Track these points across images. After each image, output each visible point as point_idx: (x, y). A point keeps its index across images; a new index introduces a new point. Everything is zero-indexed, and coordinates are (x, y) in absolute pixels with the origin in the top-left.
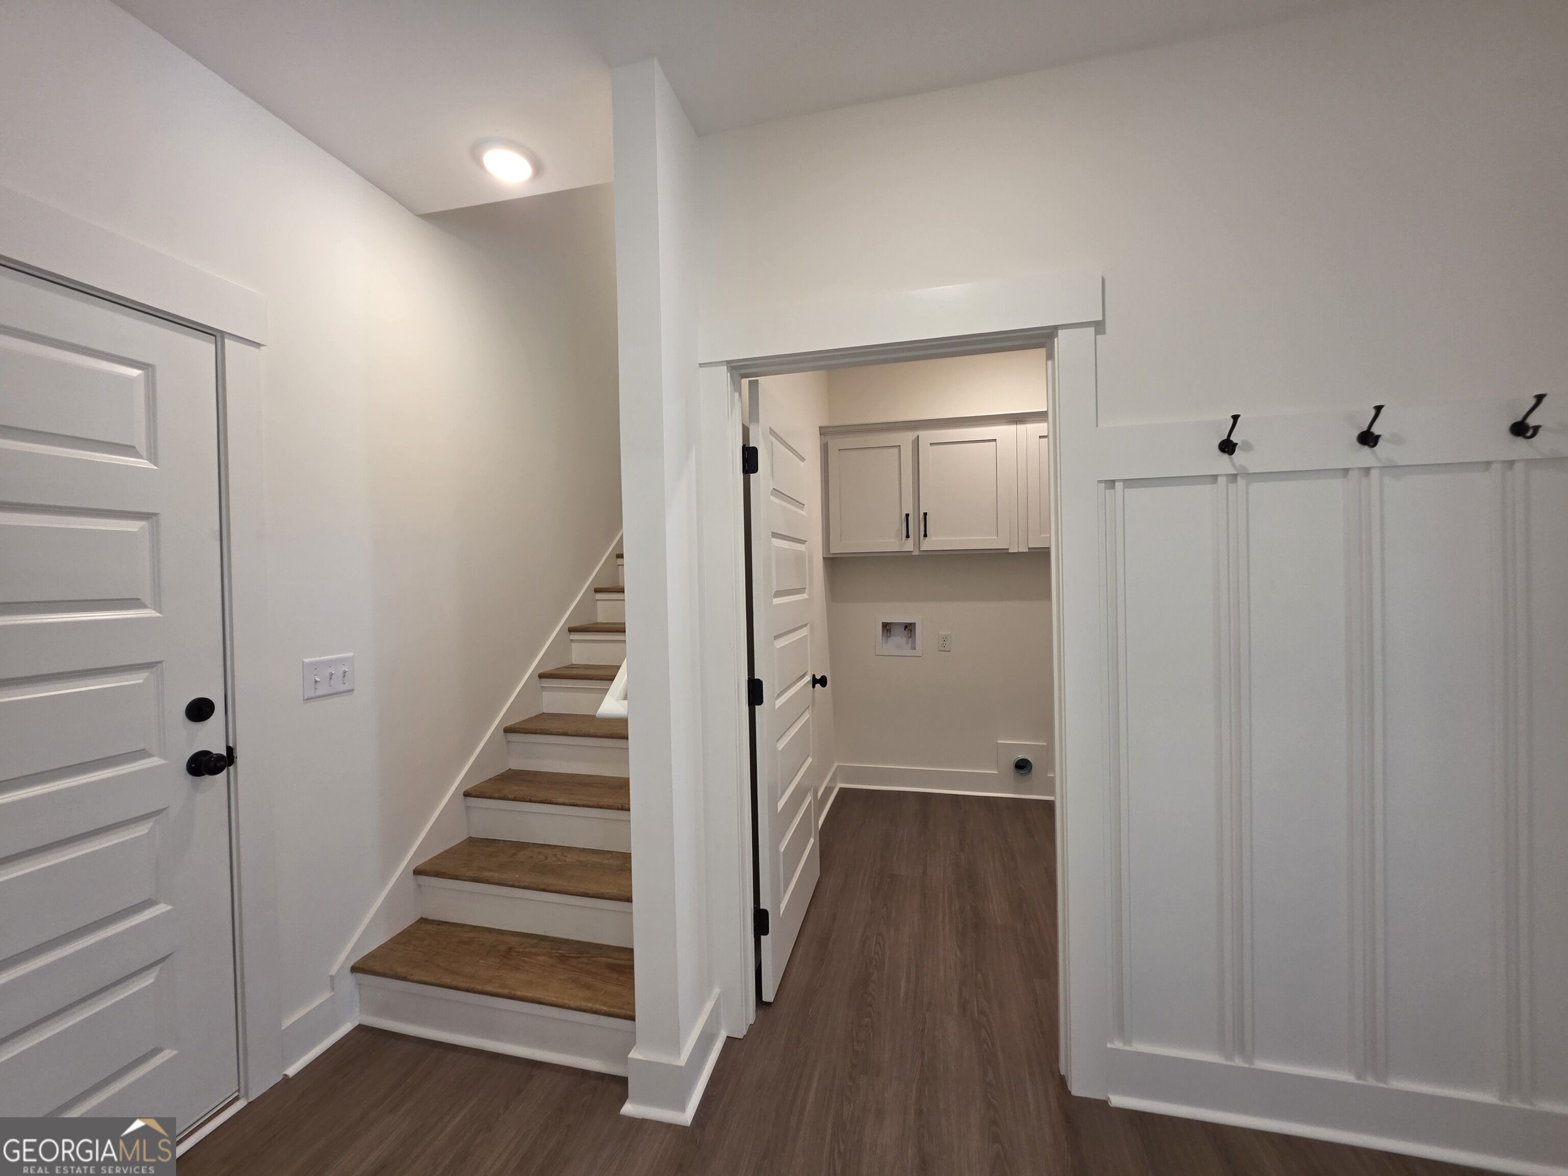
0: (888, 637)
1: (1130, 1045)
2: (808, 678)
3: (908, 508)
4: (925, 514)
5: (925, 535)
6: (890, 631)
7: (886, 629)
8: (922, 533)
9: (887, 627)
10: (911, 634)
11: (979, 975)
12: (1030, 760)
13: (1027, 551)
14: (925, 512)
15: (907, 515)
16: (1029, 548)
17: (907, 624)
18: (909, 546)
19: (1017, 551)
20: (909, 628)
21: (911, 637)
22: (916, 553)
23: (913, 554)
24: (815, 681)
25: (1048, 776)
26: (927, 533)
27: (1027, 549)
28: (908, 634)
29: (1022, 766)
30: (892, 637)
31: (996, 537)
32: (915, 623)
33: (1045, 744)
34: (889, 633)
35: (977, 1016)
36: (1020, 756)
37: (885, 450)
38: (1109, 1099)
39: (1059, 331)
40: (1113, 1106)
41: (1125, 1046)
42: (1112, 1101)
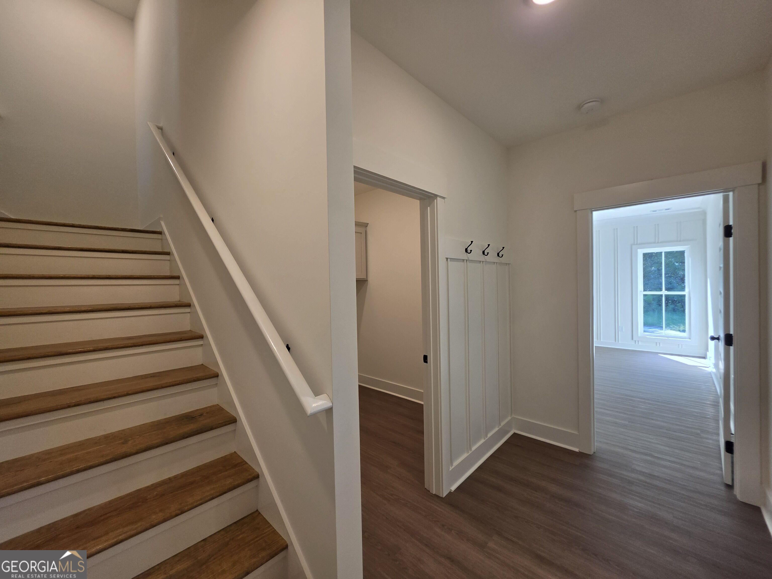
1: (454, 465)
38: (451, 490)
39: (438, 198)
40: (453, 491)
41: (452, 467)
42: (453, 490)
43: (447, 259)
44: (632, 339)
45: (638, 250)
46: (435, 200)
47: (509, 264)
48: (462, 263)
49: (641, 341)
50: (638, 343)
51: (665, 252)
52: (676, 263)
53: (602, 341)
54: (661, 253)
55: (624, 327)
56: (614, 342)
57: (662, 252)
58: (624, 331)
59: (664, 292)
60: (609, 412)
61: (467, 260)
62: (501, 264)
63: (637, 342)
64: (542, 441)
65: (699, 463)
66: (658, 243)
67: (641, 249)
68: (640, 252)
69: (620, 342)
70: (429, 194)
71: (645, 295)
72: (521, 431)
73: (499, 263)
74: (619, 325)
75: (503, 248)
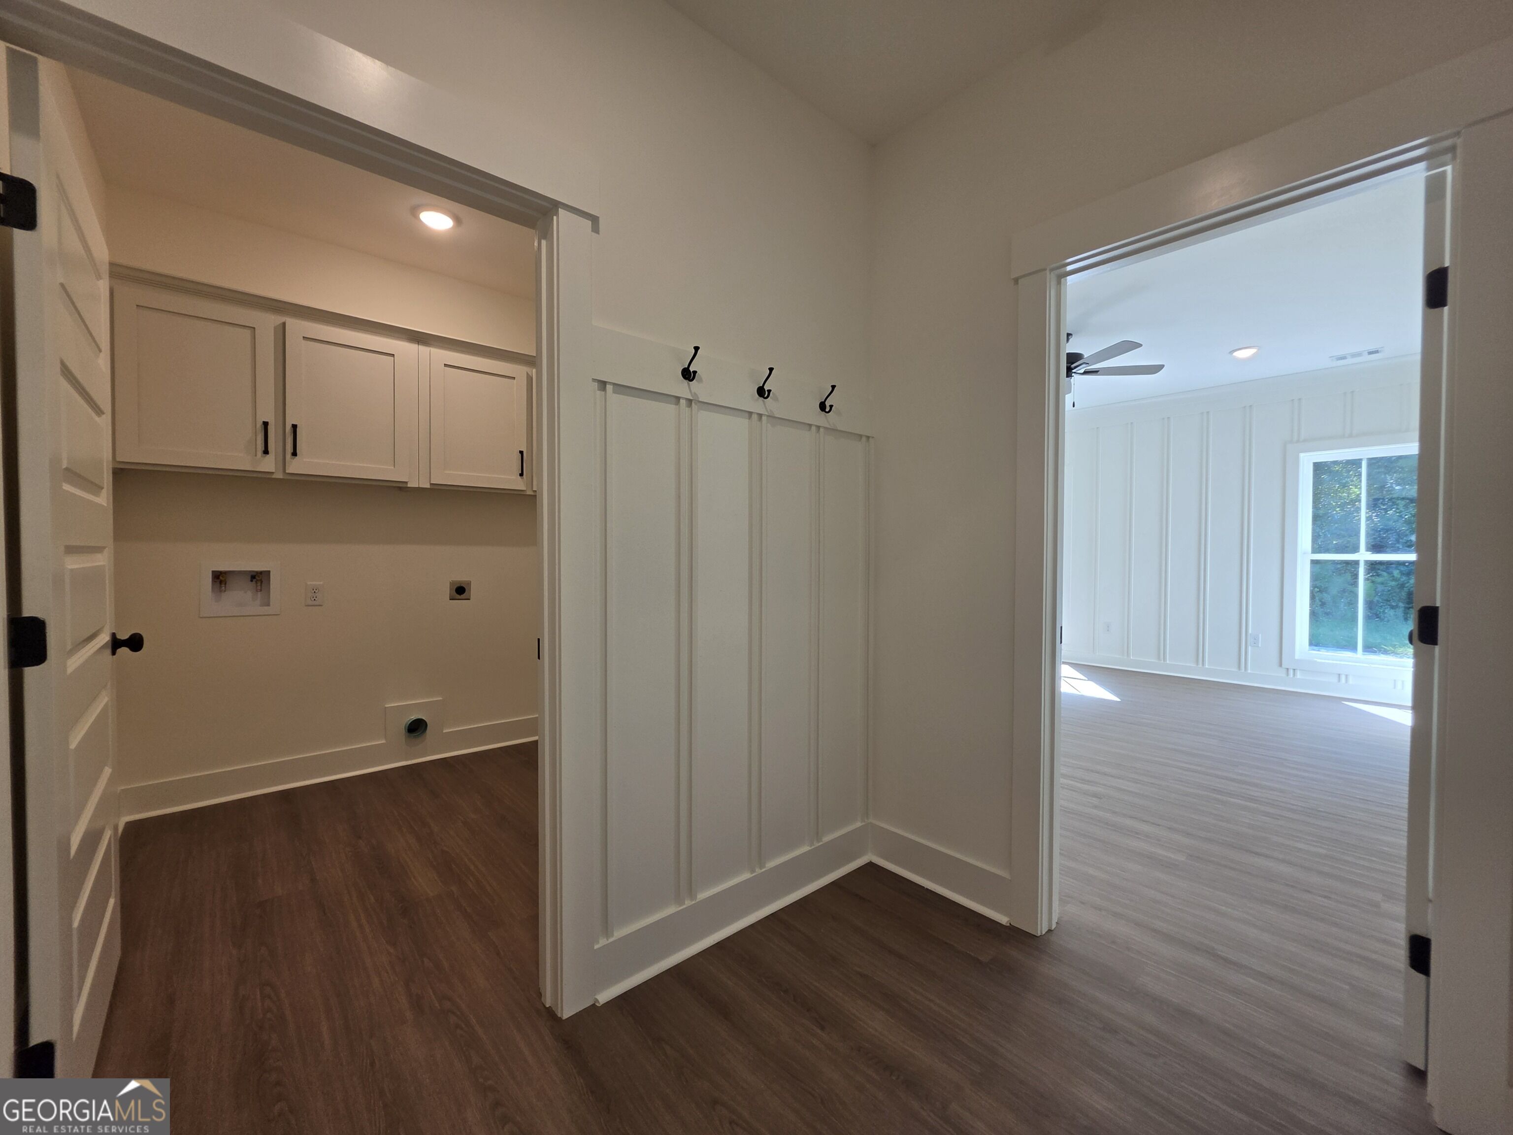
0: (221, 591)
1: (613, 935)
2: (104, 638)
3: (267, 413)
4: (294, 427)
5: (294, 454)
6: (226, 584)
7: (219, 580)
8: (289, 449)
9: (221, 578)
10: (261, 585)
11: (426, 960)
12: (424, 718)
13: (429, 487)
14: (294, 423)
15: (266, 424)
16: (431, 484)
17: (254, 574)
18: (268, 464)
19: (418, 486)
20: (259, 579)
21: (261, 590)
22: (279, 475)
23: (274, 476)
24: (116, 644)
25: (444, 731)
26: (297, 451)
27: (429, 484)
28: (257, 586)
29: (416, 728)
30: (226, 592)
31: (393, 468)
32: (269, 572)
33: (441, 699)
34: (223, 585)
35: (437, 1005)
36: (414, 717)
37: (231, 329)
38: (597, 1001)
39: (559, 209)
40: (601, 1004)
41: (608, 940)
42: (600, 1001)
43: (603, 385)
44: (1281, 665)
45: (1302, 455)
46: (555, 218)
47: (868, 437)
48: (674, 406)
49: (1300, 670)
50: (1294, 674)
51: (1369, 460)
52: (1396, 486)
53: (1207, 667)
54: (1357, 463)
55: (1260, 635)
56: (1235, 669)
57: (1361, 460)
58: (1260, 646)
59: (1364, 556)
60: (1146, 828)
61: (690, 402)
62: (832, 431)
63: (1291, 672)
64: (927, 889)
65: (1347, 987)
66: (1351, 436)
67: (1308, 454)
68: (1307, 462)
69: (1249, 671)
70: (526, 197)
71: (1314, 562)
72: (887, 859)
73: (825, 428)
74: (1250, 631)
75: (833, 387)
